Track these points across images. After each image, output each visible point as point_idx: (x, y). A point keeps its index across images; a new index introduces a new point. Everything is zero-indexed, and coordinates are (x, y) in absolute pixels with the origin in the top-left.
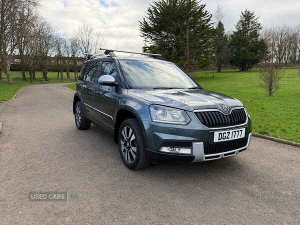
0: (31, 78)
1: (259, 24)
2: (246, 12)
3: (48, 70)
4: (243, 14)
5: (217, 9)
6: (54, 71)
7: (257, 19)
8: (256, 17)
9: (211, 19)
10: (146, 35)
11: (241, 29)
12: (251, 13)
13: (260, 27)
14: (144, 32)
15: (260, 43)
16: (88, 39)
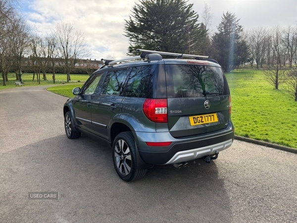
0: (4, 80)
1: (240, 27)
2: (227, 14)
3: (23, 72)
4: (224, 15)
5: (205, 9)
6: (29, 72)
7: (238, 21)
8: (237, 20)
9: (197, 19)
10: (131, 35)
11: (223, 31)
12: (232, 15)
13: (241, 29)
14: (129, 32)
15: (242, 45)
16: (67, 38)
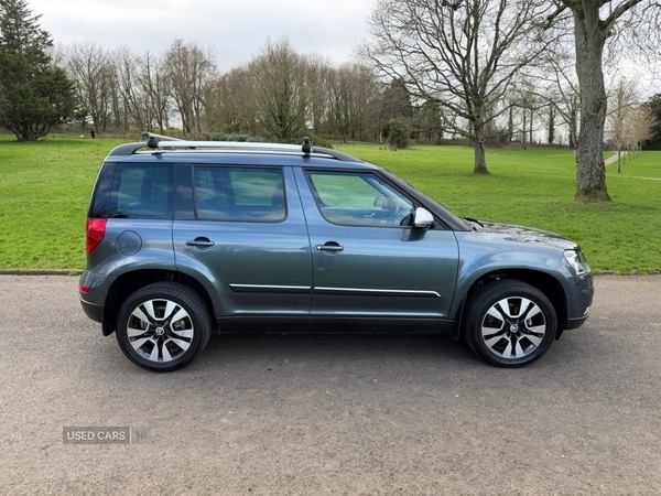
1: (45, 33)
7: (36, 18)
13: (49, 39)
15: (57, 78)
